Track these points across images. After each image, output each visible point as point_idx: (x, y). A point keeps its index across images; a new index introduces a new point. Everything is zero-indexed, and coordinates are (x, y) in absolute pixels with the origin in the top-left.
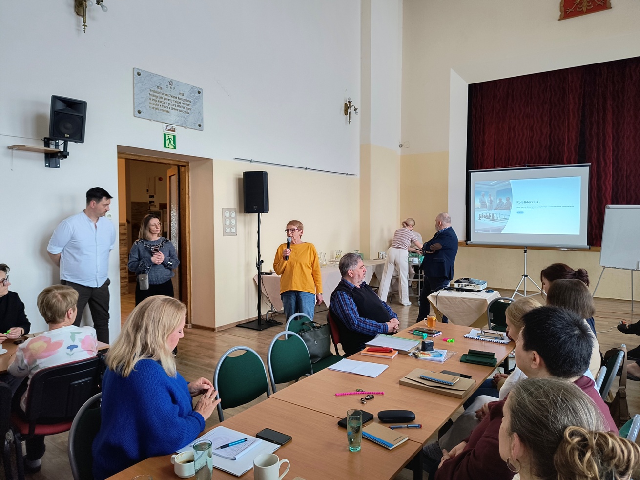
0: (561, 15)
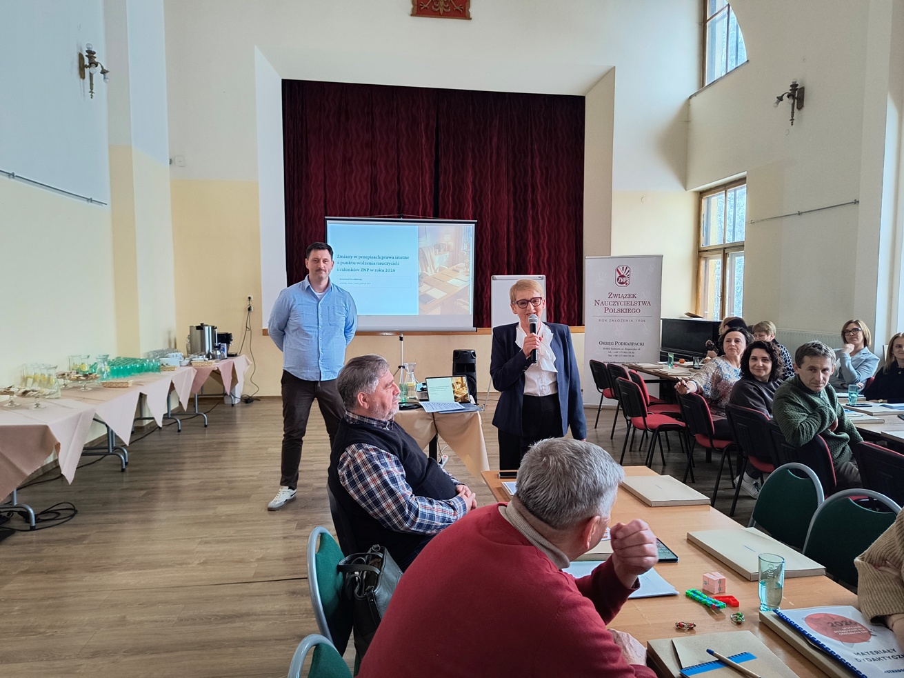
0: (413, 9)
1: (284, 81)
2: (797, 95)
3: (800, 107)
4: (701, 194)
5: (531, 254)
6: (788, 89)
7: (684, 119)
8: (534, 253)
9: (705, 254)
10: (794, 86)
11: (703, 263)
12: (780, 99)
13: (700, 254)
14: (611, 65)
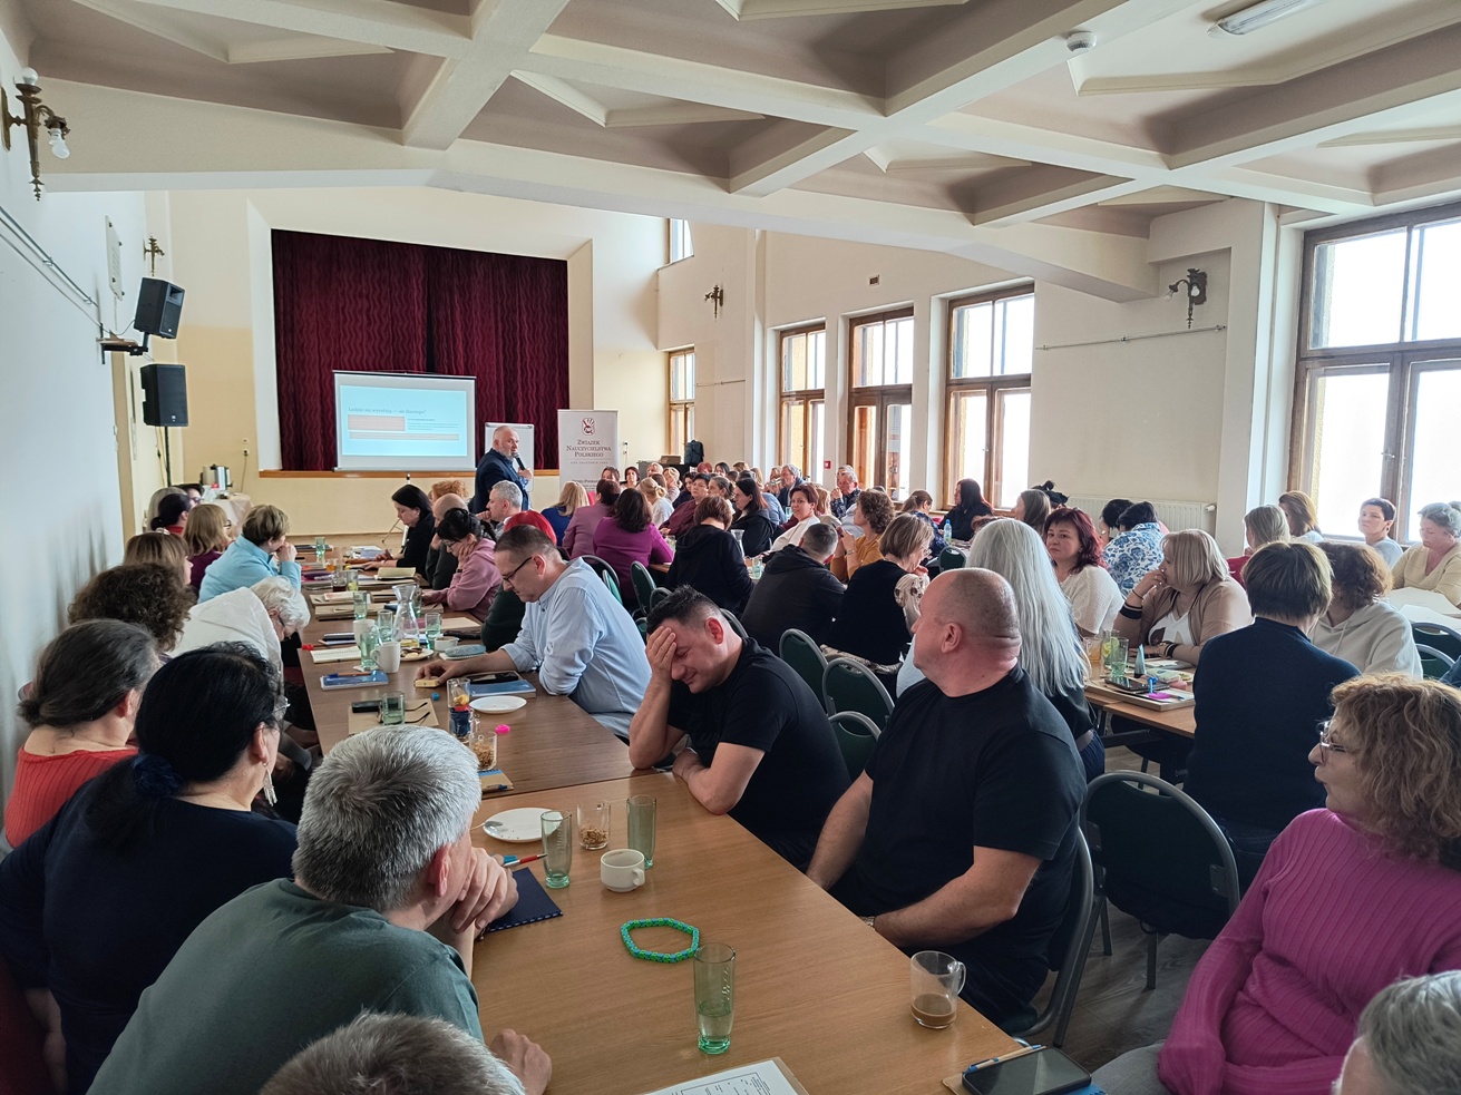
1: (273, 231)
2: (718, 296)
3: (721, 304)
4: (670, 354)
5: (520, 405)
6: (713, 291)
7: (653, 286)
8: (524, 402)
9: (674, 407)
10: (716, 289)
11: (673, 414)
12: (708, 297)
13: (670, 406)
14: (587, 236)
